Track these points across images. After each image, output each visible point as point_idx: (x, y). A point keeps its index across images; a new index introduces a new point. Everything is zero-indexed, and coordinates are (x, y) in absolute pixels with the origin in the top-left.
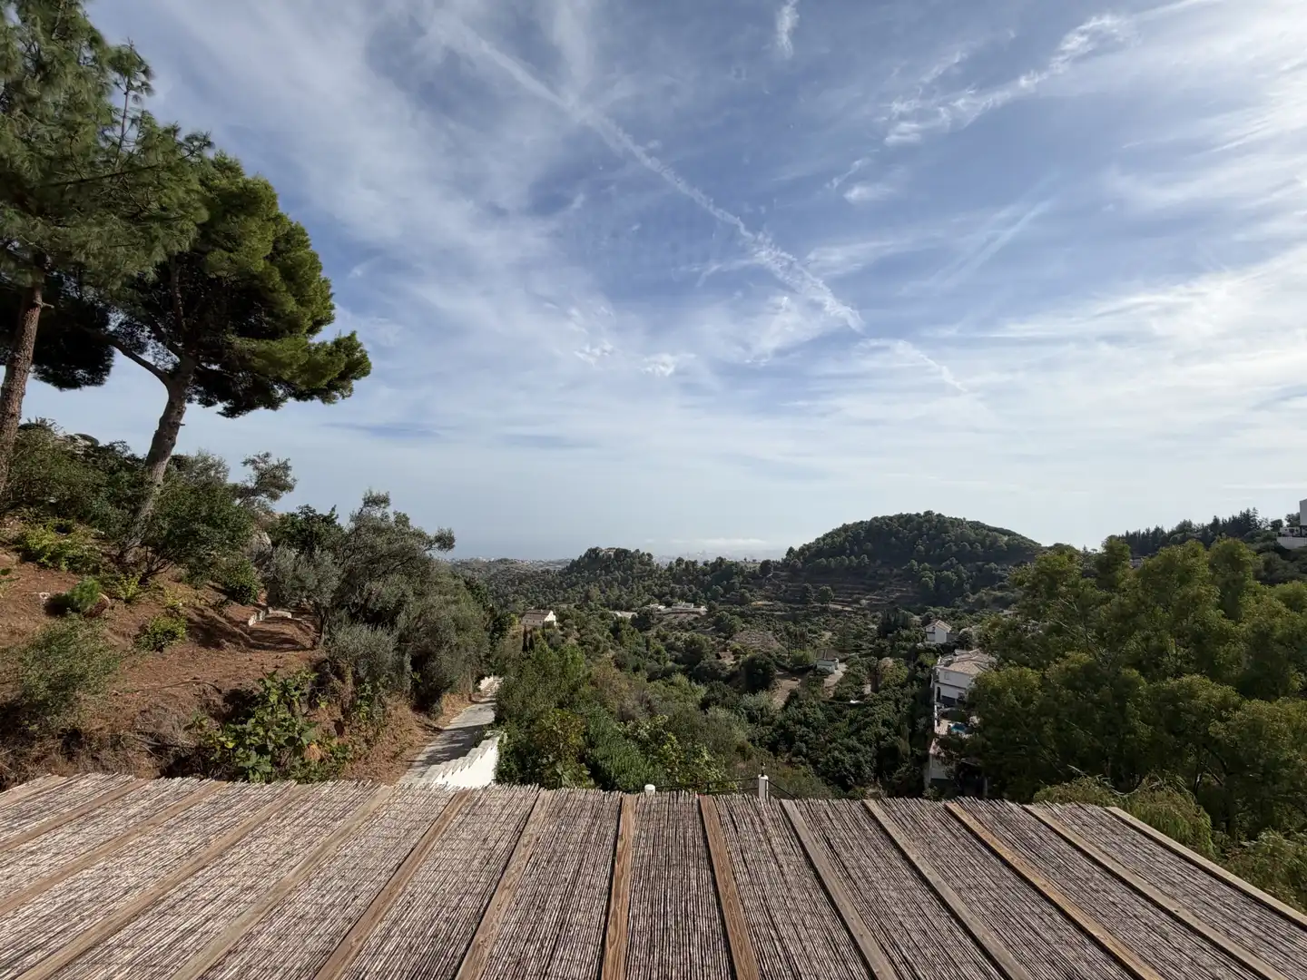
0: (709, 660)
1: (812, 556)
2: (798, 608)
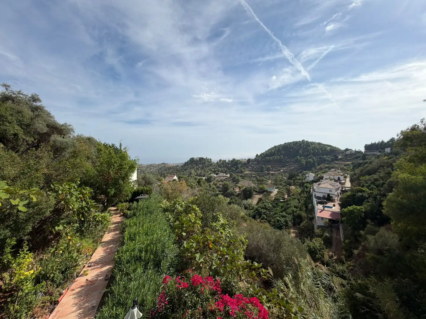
0: (231, 190)
1: (264, 156)
2: (260, 174)
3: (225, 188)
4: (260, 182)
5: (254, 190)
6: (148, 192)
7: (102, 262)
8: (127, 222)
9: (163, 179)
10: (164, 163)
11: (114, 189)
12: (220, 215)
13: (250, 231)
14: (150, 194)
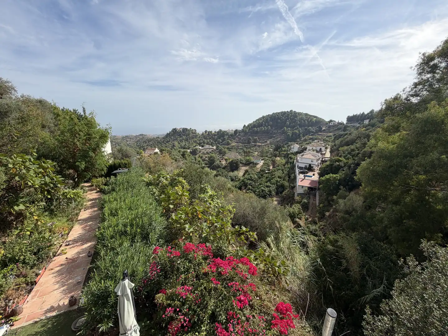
0: (217, 162)
1: (252, 127)
2: (247, 145)
3: (212, 160)
4: (247, 154)
5: (241, 162)
7: (81, 240)
8: (106, 197)
9: (143, 152)
10: (143, 135)
11: (84, 163)
12: (208, 187)
13: (237, 201)
14: (129, 167)
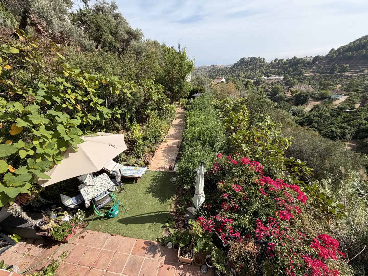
0: (281, 94)
3: (275, 92)
5: (311, 96)
6: (202, 91)
8: (188, 113)
9: (212, 81)
10: (214, 65)
11: (177, 87)
12: (267, 117)
13: (295, 135)
14: (203, 93)
